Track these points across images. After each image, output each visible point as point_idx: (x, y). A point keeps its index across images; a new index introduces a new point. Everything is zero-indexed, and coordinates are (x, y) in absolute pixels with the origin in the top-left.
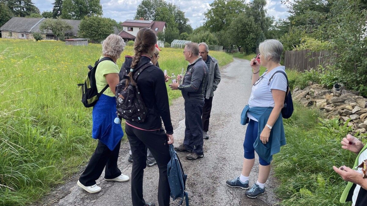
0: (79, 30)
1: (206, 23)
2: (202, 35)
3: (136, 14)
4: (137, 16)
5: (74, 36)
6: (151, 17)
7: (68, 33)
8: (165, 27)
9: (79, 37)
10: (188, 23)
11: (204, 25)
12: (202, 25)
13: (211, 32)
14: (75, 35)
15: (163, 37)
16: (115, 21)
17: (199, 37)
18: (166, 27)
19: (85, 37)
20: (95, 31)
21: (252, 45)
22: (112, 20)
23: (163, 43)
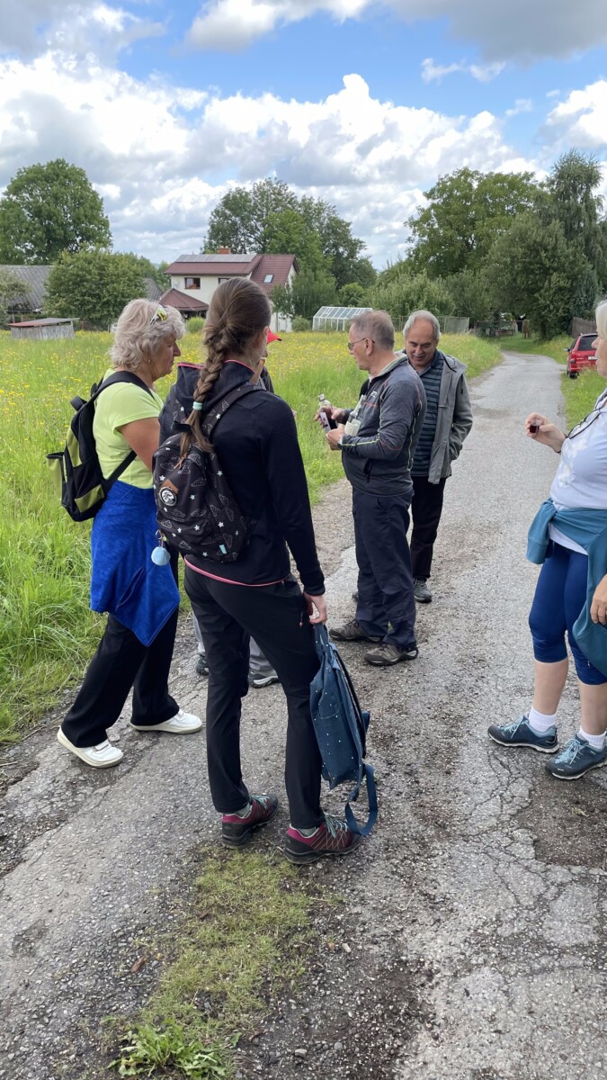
0: (48, 294)
1: (417, 251)
2: (405, 288)
3: (207, 236)
4: (211, 243)
5: (35, 313)
6: (251, 243)
7: (17, 305)
8: (292, 272)
9: (50, 315)
10: (361, 254)
11: (410, 256)
12: (405, 257)
13: (432, 277)
14: (37, 310)
15: (289, 300)
16: (147, 261)
17: (394, 294)
18: (296, 269)
19: (64, 312)
20: (93, 296)
21: (558, 311)
22: (139, 258)
23: (289, 320)
